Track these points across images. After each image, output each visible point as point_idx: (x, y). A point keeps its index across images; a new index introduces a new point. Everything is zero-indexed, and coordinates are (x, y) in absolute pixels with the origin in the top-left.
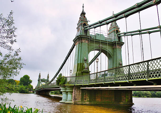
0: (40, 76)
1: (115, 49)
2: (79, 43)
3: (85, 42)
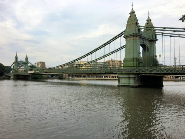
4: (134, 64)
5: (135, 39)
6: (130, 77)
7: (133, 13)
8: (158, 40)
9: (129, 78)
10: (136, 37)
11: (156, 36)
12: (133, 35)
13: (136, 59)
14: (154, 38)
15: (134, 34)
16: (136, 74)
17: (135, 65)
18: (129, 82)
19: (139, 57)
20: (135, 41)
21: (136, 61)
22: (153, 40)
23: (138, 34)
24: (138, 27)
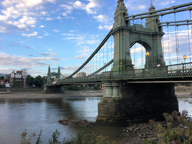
4: (119, 68)
5: (121, 34)
6: (112, 85)
7: (120, 1)
8: (164, 33)
9: (112, 87)
10: (123, 31)
12: (119, 30)
13: (123, 61)
14: (158, 31)
15: (119, 28)
17: (121, 70)
18: (112, 93)
20: (121, 36)
21: (123, 64)
23: (126, 27)
24: (125, 18)
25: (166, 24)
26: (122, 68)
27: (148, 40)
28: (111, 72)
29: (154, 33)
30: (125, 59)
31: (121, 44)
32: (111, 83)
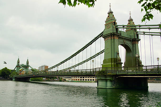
0: (18, 62)
1: (134, 45)
2: (111, 39)
3: (116, 39)
4: (112, 65)
5: (113, 38)
6: (107, 79)
7: (110, 13)
8: (140, 40)
10: (114, 36)
11: (137, 35)
12: (111, 35)
13: (114, 60)
14: (136, 37)
15: (111, 33)
16: (112, 76)
17: (113, 67)
18: (107, 85)
19: (117, 57)
20: (112, 40)
21: (114, 62)
22: (135, 40)
23: (116, 33)
24: (116, 26)
25: (143, 33)
26: (114, 65)
27: (129, 44)
28: (107, 68)
29: (134, 39)
30: (116, 58)
31: (113, 46)
32: (106, 77)
